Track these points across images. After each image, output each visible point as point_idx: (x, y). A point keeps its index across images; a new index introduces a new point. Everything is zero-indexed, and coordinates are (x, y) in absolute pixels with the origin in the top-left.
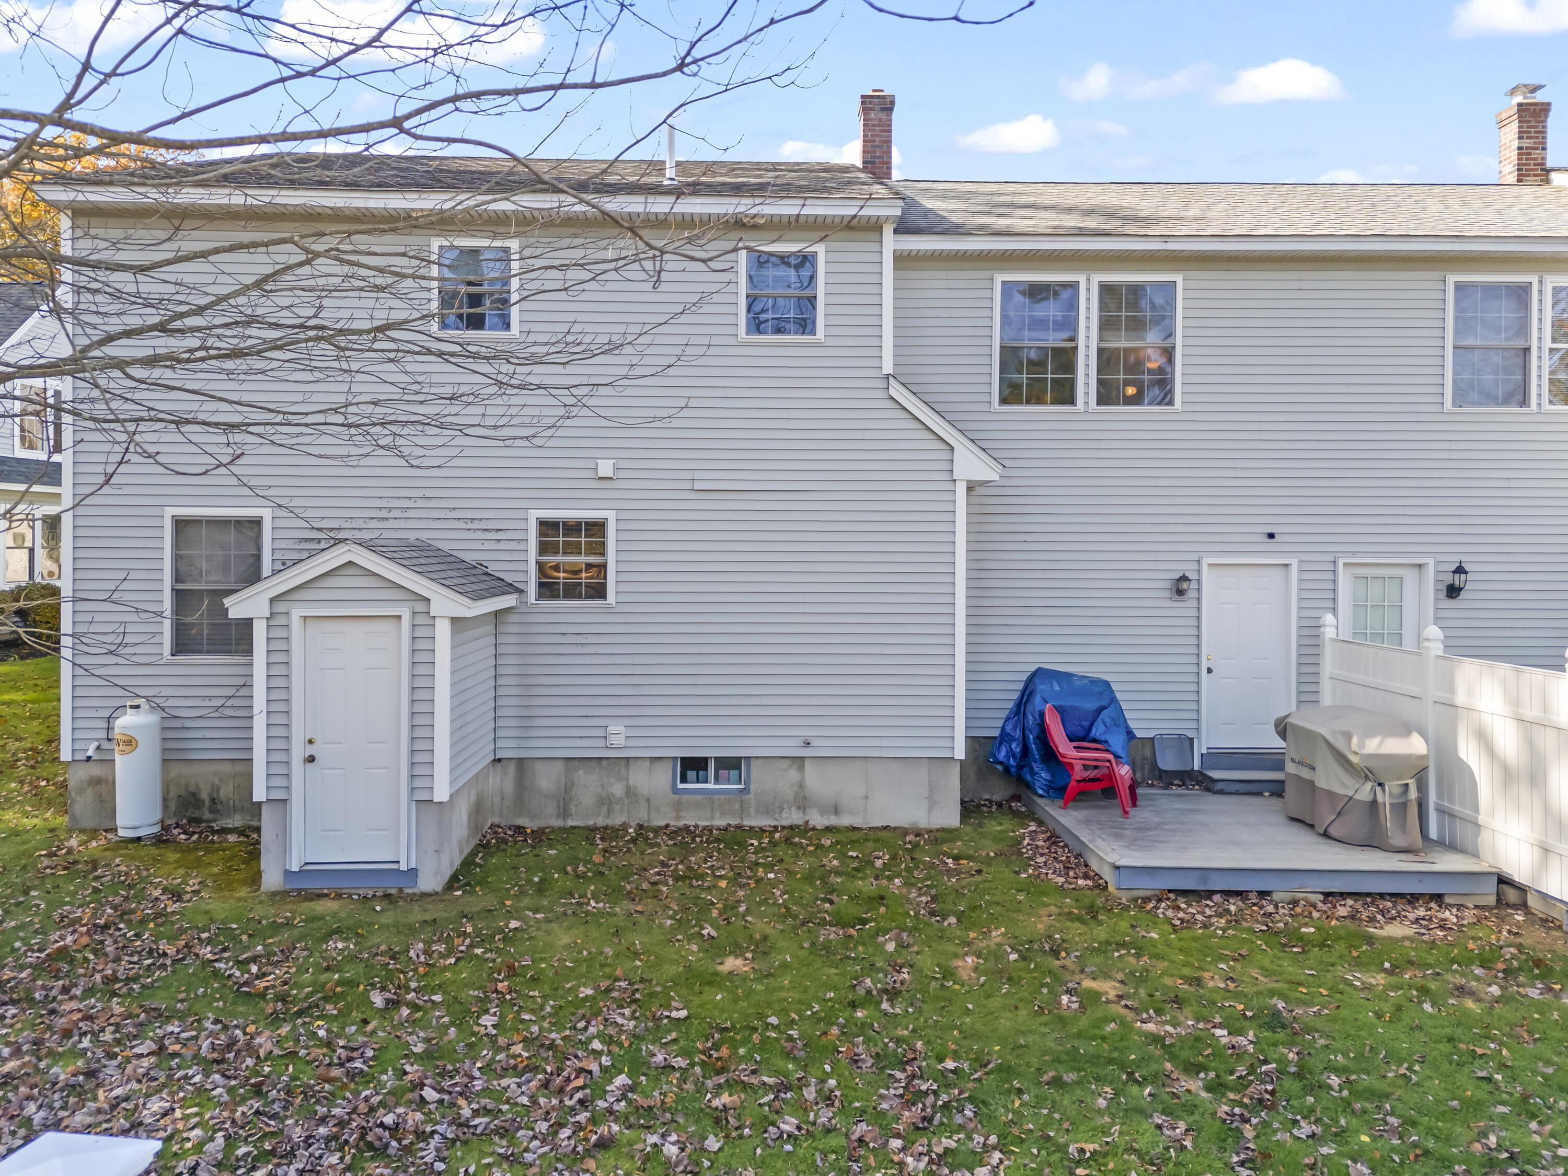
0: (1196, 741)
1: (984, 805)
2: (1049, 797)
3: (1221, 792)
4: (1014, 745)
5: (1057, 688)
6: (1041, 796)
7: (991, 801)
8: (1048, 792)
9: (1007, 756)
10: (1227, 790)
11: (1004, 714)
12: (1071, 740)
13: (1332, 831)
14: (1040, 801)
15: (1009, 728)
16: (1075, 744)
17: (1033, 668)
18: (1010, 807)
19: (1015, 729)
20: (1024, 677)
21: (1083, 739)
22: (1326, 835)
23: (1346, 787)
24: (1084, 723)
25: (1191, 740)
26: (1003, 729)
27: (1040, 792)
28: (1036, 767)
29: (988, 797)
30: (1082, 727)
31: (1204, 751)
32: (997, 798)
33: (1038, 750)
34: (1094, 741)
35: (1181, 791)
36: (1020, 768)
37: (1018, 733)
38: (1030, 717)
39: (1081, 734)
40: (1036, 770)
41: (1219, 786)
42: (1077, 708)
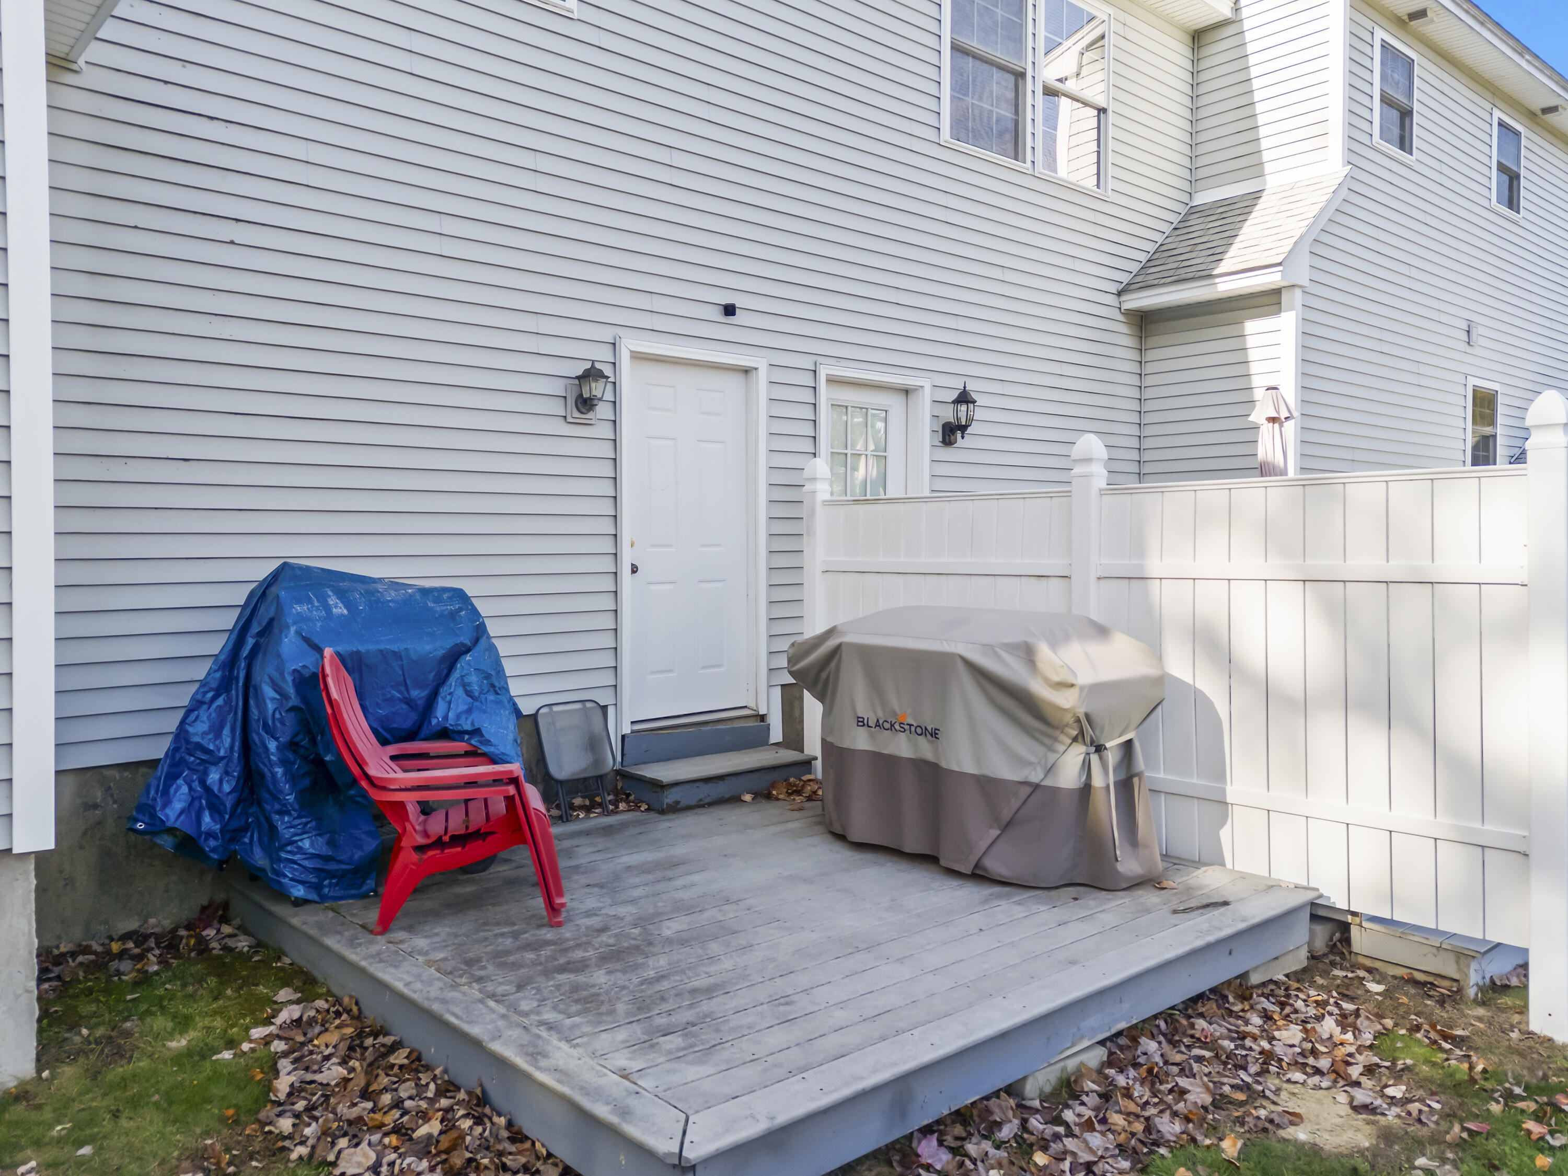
0: (611, 711)
1: (122, 955)
2: (323, 898)
3: (675, 809)
4: (214, 776)
5: (340, 610)
6: (299, 903)
7: (140, 938)
8: (317, 888)
9: (192, 810)
10: (684, 803)
11: (184, 697)
12: (384, 742)
13: (994, 865)
14: (300, 919)
15: (199, 729)
16: (393, 749)
17: (263, 571)
18: (203, 947)
19: (217, 731)
20: (240, 596)
21: (411, 736)
22: (979, 876)
23: (1026, 764)
24: (415, 693)
25: (604, 708)
26: (181, 734)
27: (299, 892)
28: (284, 826)
29: (132, 925)
30: (408, 702)
31: (627, 729)
32: (159, 922)
33: (292, 778)
34: (445, 734)
35: (597, 820)
36: (232, 834)
37: (226, 742)
38: (269, 692)
39: (407, 720)
40: (287, 834)
41: (670, 797)
42: (397, 656)
